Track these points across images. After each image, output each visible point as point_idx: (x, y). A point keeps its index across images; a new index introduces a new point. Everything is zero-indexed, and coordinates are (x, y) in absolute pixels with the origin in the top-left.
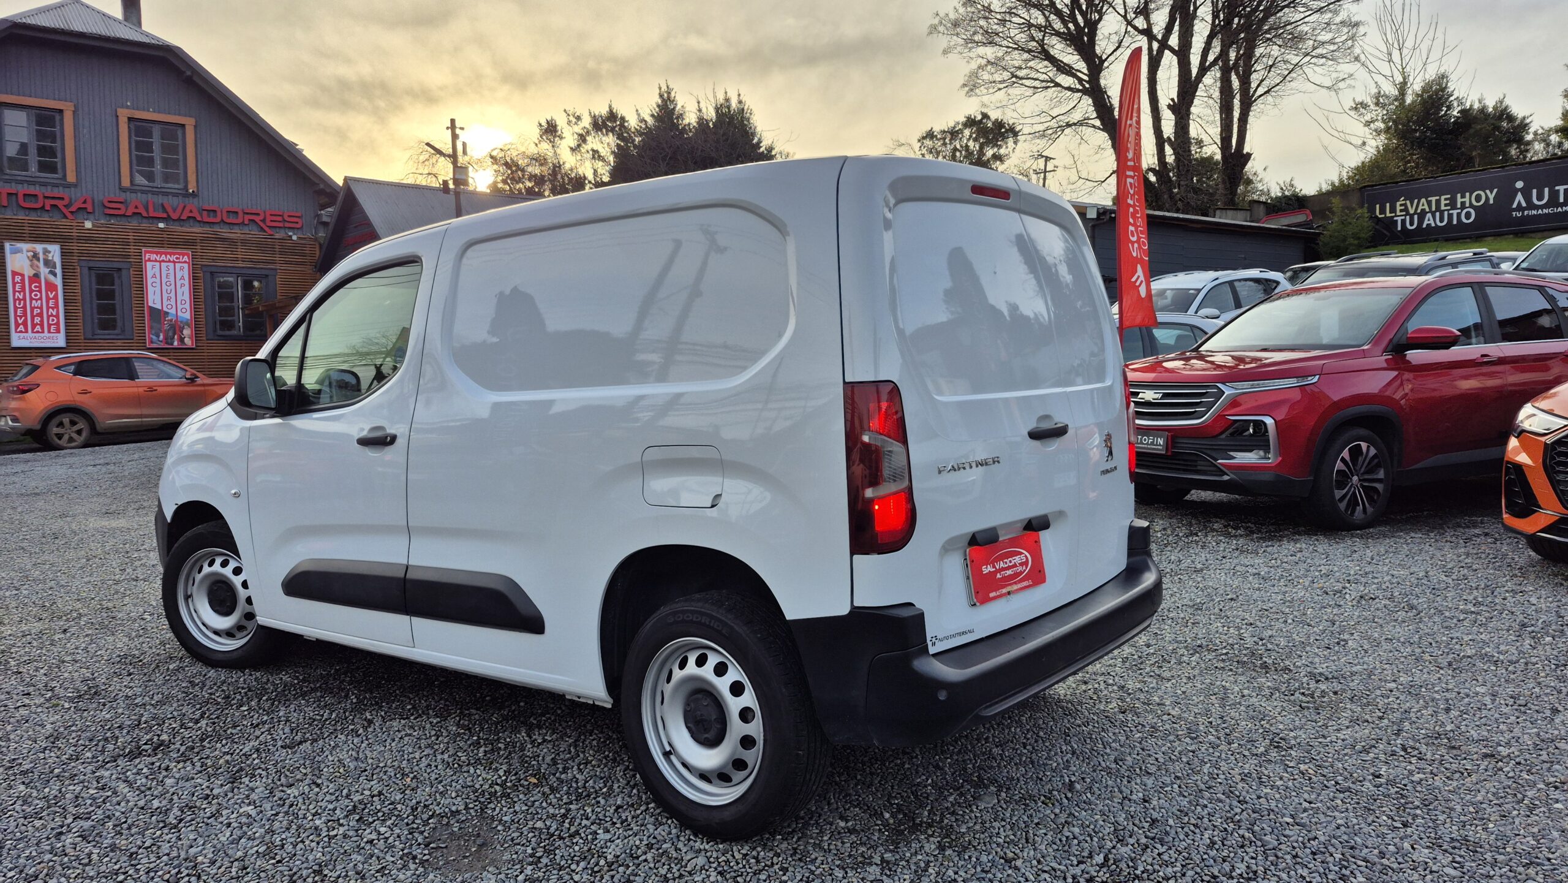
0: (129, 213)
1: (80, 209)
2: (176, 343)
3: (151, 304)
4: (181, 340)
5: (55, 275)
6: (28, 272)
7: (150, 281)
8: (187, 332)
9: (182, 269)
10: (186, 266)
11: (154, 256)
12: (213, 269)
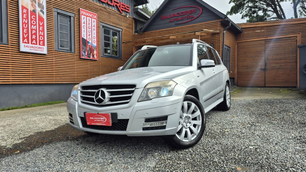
2: (91, 57)
3: (83, 37)
4: (93, 56)
5: (43, 13)
6: (30, 8)
7: (83, 25)
8: (95, 52)
9: (94, 22)
10: (95, 20)
11: (84, 13)
12: (104, 25)
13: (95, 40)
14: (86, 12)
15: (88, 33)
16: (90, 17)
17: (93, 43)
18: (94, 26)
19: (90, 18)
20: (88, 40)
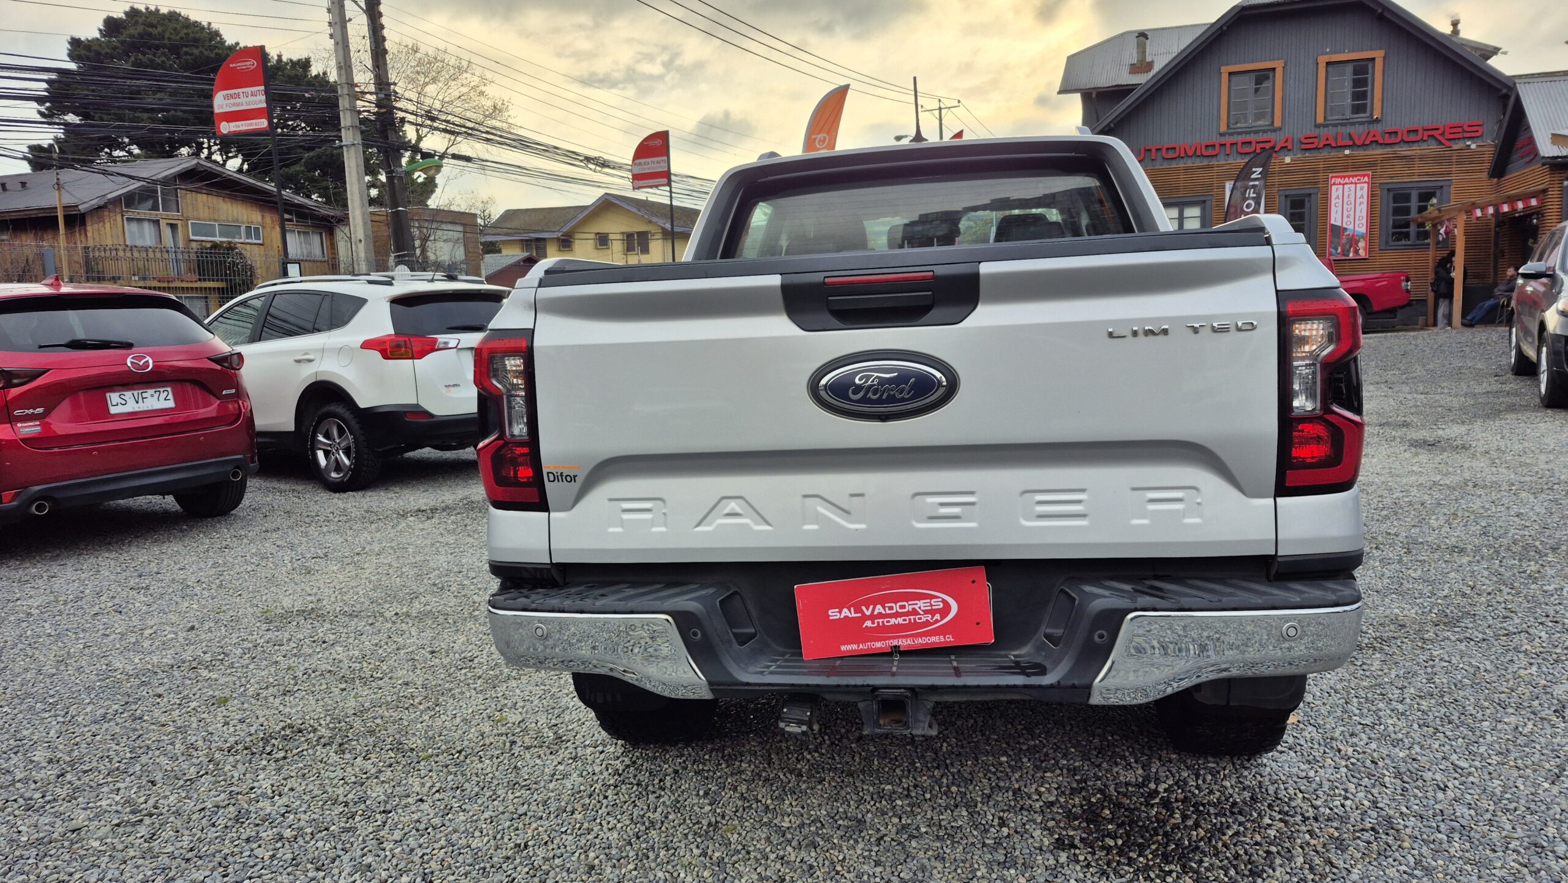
0: (1321, 145)
1: (1282, 148)
2: (1351, 255)
3: (1333, 222)
4: (1356, 252)
7: (1333, 202)
8: (1362, 244)
9: (1362, 189)
10: (1366, 185)
11: (1338, 180)
12: (1390, 186)
13: (1364, 221)
14: (1341, 177)
15: (1345, 213)
16: (1352, 183)
17: (1357, 229)
18: (1362, 197)
19: (1354, 186)
20: (1345, 226)
